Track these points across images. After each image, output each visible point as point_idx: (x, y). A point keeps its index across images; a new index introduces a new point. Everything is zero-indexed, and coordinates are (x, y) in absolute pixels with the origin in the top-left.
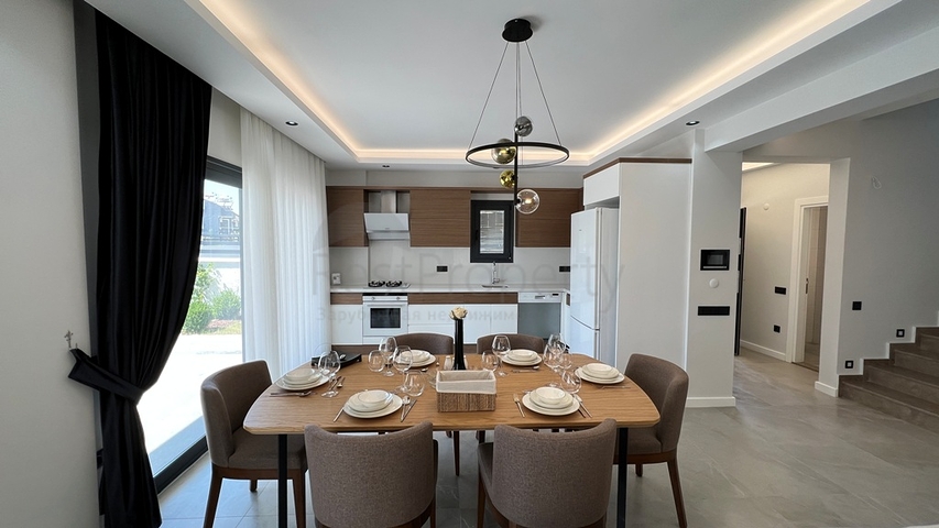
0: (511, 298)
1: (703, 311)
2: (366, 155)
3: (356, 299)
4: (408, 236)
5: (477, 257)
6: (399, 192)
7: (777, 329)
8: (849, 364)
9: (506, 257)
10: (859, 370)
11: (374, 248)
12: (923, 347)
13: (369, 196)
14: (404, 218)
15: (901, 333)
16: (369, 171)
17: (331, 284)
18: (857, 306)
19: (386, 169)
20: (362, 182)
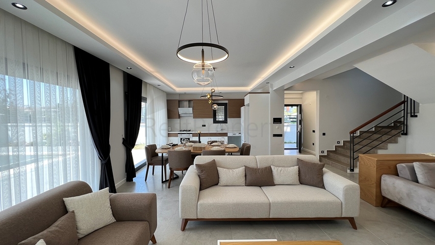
0: (225, 135)
1: (275, 135)
2: (178, 90)
3: (176, 135)
4: (192, 115)
5: (215, 122)
6: (189, 101)
7: (313, 144)
8: (323, 152)
9: (225, 122)
10: (326, 154)
11: (181, 118)
12: (345, 147)
13: (180, 103)
14: (191, 109)
15: (338, 142)
16: (180, 94)
17: (168, 131)
18: (324, 134)
19: (185, 94)
20: (177, 98)
